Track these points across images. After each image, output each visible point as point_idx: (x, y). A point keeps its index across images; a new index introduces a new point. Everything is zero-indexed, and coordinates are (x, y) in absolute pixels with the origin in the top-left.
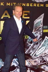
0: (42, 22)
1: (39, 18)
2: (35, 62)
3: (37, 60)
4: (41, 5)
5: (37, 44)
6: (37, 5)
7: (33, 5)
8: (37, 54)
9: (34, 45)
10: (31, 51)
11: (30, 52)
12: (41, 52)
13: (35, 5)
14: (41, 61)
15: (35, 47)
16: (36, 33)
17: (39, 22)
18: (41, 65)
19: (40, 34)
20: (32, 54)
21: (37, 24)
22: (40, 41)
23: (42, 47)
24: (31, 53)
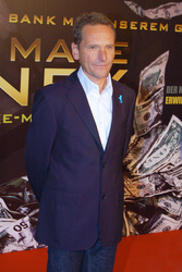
0: (162, 74)
1: (156, 64)
2: (140, 187)
3: (146, 181)
4: (161, 26)
5: (148, 136)
6: (149, 27)
7: (138, 26)
8: (146, 166)
9: (139, 139)
10: (130, 156)
11: (127, 159)
12: (158, 160)
13: (144, 26)
14: (156, 187)
15: (140, 145)
16: (144, 106)
17: (153, 75)
18: (158, 197)
19: (156, 108)
20: (133, 164)
21: (148, 79)
22: (157, 128)
23: (161, 145)
24: (130, 162)
